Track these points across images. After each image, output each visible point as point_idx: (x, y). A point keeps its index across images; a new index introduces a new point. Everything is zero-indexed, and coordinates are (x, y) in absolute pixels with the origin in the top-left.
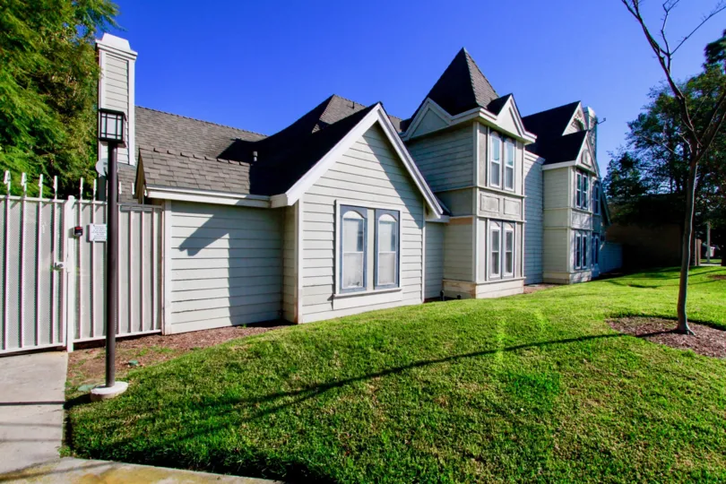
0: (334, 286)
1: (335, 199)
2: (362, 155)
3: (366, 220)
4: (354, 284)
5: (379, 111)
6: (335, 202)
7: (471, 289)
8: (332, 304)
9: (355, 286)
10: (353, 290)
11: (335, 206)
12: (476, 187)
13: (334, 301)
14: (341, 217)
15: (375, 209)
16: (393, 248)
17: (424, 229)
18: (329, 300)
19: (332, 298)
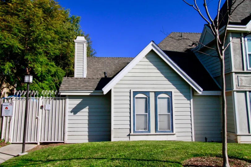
0: (130, 129)
1: (130, 89)
2: (146, 67)
3: (149, 98)
4: (142, 129)
5: (152, 45)
6: (130, 90)
7: (235, 138)
8: (129, 138)
9: (144, 130)
10: (142, 132)
11: (130, 92)
12: (232, 72)
13: (130, 136)
14: (134, 97)
15: (155, 92)
16: (169, 112)
17: (192, 100)
18: (127, 136)
19: (129, 135)
